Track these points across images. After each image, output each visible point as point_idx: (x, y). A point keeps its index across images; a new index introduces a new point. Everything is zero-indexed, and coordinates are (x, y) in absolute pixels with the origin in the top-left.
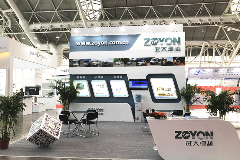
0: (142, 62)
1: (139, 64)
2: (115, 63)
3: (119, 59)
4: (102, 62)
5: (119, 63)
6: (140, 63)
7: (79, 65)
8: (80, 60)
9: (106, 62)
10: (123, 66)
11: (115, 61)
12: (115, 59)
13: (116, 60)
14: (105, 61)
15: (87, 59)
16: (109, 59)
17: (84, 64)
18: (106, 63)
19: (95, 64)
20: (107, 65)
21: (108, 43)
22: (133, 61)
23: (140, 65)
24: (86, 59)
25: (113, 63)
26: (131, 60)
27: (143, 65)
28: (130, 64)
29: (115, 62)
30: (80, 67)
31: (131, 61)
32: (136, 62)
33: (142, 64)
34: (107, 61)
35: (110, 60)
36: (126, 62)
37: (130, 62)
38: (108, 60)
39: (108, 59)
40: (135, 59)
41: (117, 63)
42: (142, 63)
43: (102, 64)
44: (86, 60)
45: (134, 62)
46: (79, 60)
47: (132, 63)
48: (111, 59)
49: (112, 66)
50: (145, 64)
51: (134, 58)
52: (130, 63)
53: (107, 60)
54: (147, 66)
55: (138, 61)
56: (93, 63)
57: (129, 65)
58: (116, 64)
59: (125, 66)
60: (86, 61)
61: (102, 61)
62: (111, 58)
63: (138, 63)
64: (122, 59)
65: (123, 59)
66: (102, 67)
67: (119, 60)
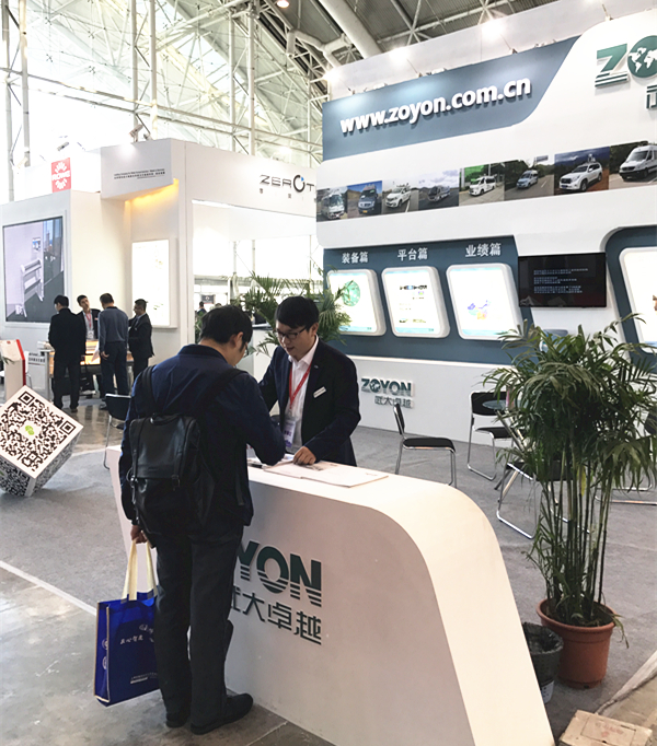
0: (584, 169)
1: (569, 181)
2: (468, 188)
3: (486, 169)
4: (420, 190)
5: (485, 186)
6: (576, 178)
7: (346, 211)
8: (350, 188)
9: (435, 188)
10: (499, 200)
11: (467, 180)
12: (469, 173)
13: (471, 176)
14: (431, 185)
15: (371, 183)
16: (446, 173)
17: (362, 204)
18: (435, 190)
19: (397, 202)
20: (439, 201)
21: (447, 105)
22: (542, 171)
23: (572, 186)
24: (367, 184)
25: (460, 189)
26: (533, 168)
27: (587, 186)
28: (527, 188)
29: (468, 184)
30: (349, 217)
31: (535, 172)
32: (557, 176)
33: (585, 180)
34: (437, 185)
35: (449, 178)
36: (511, 178)
37: (528, 176)
38: (442, 180)
39: (442, 176)
40: (551, 162)
41: (476, 188)
42: (583, 175)
43: (420, 196)
44: (366, 188)
45: (547, 177)
46: (344, 192)
47: (539, 180)
48: (453, 174)
49: (457, 205)
50: (596, 181)
51: (546, 158)
52: (529, 180)
53: (436, 181)
54: (607, 189)
55: (563, 167)
56: (390, 196)
57: (527, 191)
58: (472, 191)
59: (505, 200)
60: (367, 193)
61: (420, 187)
62: (453, 169)
63: (564, 177)
64: (495, 169)
65: (499, 165)
66: (420, 209)
67: (482, 174)
